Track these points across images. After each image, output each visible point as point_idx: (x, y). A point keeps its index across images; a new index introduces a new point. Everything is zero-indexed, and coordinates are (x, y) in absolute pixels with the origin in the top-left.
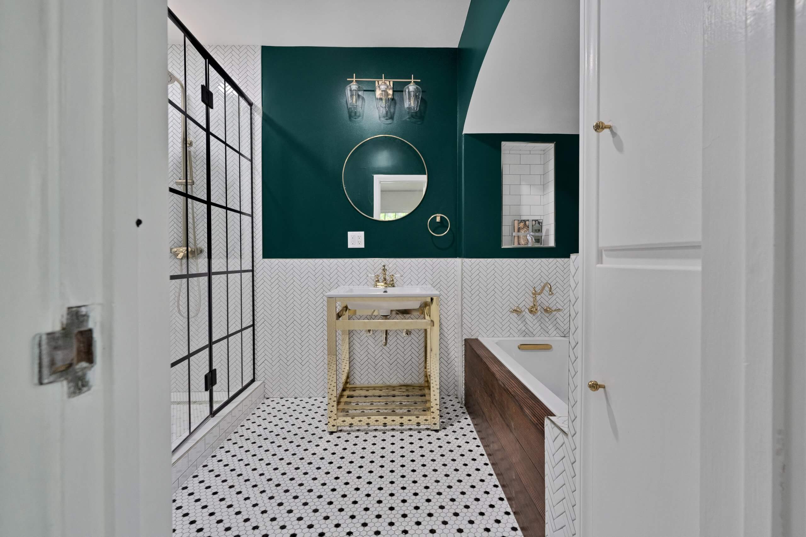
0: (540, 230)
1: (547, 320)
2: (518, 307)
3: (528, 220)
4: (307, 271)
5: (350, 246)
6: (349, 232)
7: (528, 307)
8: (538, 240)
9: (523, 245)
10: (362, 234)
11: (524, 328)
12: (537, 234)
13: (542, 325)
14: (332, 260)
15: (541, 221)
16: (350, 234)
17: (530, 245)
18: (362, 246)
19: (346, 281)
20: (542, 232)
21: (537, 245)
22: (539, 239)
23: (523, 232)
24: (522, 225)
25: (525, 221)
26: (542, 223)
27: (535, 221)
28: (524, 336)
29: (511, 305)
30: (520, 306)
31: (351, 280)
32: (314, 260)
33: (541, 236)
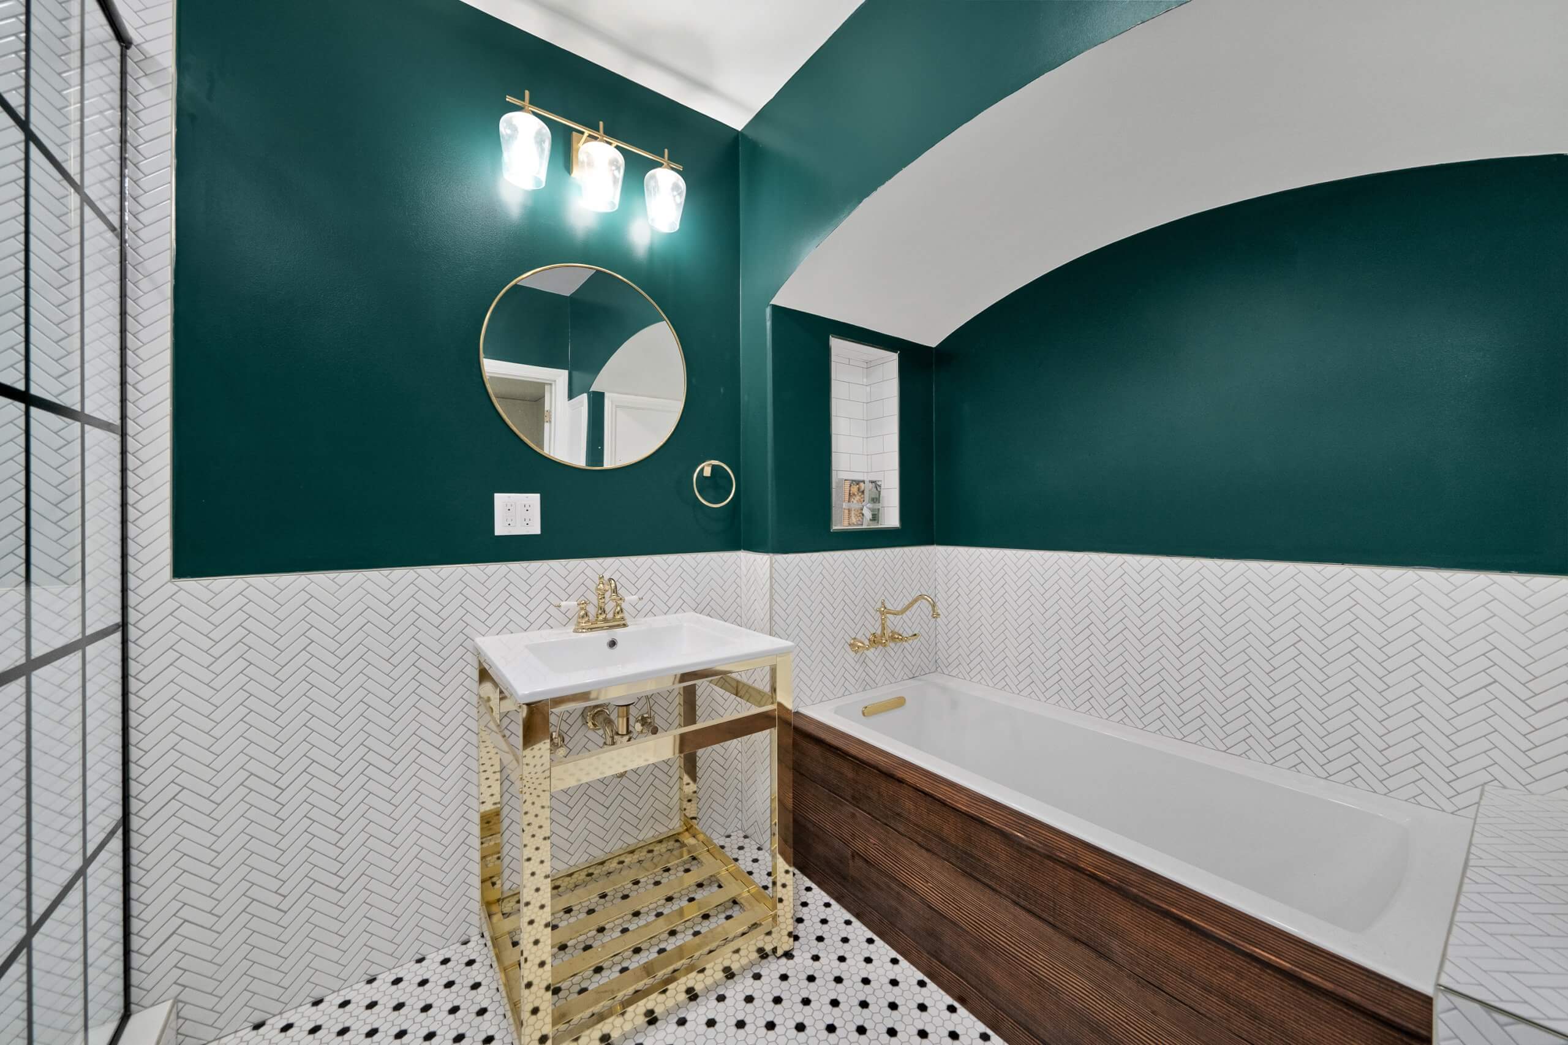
0: (876, 500)
1: (893, 654)
2: (855, 639)
3: (864, 482)
4: (360, 607)
5: (500, 530)
6: (497, 495)
7: (869, 635)
8: (875, 518)
9: (854, 525)
10: (534, 500)
11: (864, 674)
12: (877, 506)
13: (887, 664)
14: (446, 570)
15: (879, 483)
16: (498, 497)
17: (864, 527)
18: (535, 529)
19: (489, 623)
20: (879, 502)
21: (874, 526)
22: (875, 515)
23: (855, 502)
24: (854, 489)
25: (858, 482)
26: (880, 486)
27: (872, 482)
28: (864, 690)
29: (846, 637)
30: (858, 637)
31: (505, 620)
32: (386, 571)
33: (879, 509)
